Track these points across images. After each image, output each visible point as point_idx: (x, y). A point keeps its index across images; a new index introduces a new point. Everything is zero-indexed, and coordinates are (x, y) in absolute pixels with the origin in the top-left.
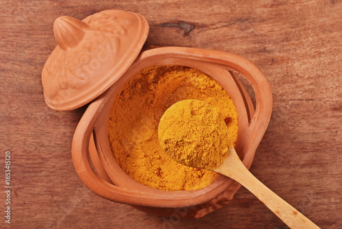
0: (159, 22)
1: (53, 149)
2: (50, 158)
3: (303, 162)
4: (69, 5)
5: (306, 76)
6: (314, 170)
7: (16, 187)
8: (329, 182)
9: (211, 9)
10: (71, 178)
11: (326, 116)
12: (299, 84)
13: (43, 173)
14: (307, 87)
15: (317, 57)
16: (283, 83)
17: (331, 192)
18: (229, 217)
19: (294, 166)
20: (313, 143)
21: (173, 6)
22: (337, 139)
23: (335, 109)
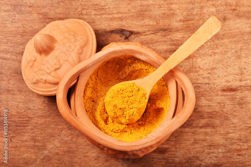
0: (109, 30)
1: (36, 112)
2: (34, 117)
3: (201, 125)
4: (50, 17)
5: (205, 68)
6: (208, 130)
7: (11, 135)
8: (218, 138)
9: (143, 22)
10: (47, 131)
11: (217, 95)
12: (200, 73)
13: (29, 127)
14: (205, 75)
15: (213, 56)
16: (190, 72)
17: (219, 145)
18: (151, 160)
19: (195, 127)
20: (208, 112)
21: (118, 19)
22: (225, 110)
23: (224, 90)
